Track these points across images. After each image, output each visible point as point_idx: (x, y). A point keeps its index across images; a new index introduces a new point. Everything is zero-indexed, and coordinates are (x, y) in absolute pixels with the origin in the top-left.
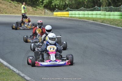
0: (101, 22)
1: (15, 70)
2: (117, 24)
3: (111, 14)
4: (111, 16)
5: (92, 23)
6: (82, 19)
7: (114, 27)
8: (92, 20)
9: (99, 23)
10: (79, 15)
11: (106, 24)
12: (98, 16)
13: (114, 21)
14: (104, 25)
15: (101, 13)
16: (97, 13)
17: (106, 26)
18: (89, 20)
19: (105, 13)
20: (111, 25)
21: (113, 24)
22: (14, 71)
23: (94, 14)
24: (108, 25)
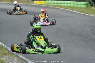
0: (71, 9)
1: (3, 45)
2: (83, 12)
3: (79, 4)
4: (78, 5)
5: (64, 10)
6: (56, 7)
7: (81, 14)
8: (64, 7)
9: (69, 10)
10: (54, 3)
11: (74, 11)
12: (68, 4)
13: (81, 9)
14: (73, 12)
15: (71, 2)
16: (68, 2)
17: (75, 12)
18: (61, 8)
19: (74, 3)
20: (79, 12)
21: (80, 11)
22: (3, 47)
23: (65, 3)
24: (76, 12)
